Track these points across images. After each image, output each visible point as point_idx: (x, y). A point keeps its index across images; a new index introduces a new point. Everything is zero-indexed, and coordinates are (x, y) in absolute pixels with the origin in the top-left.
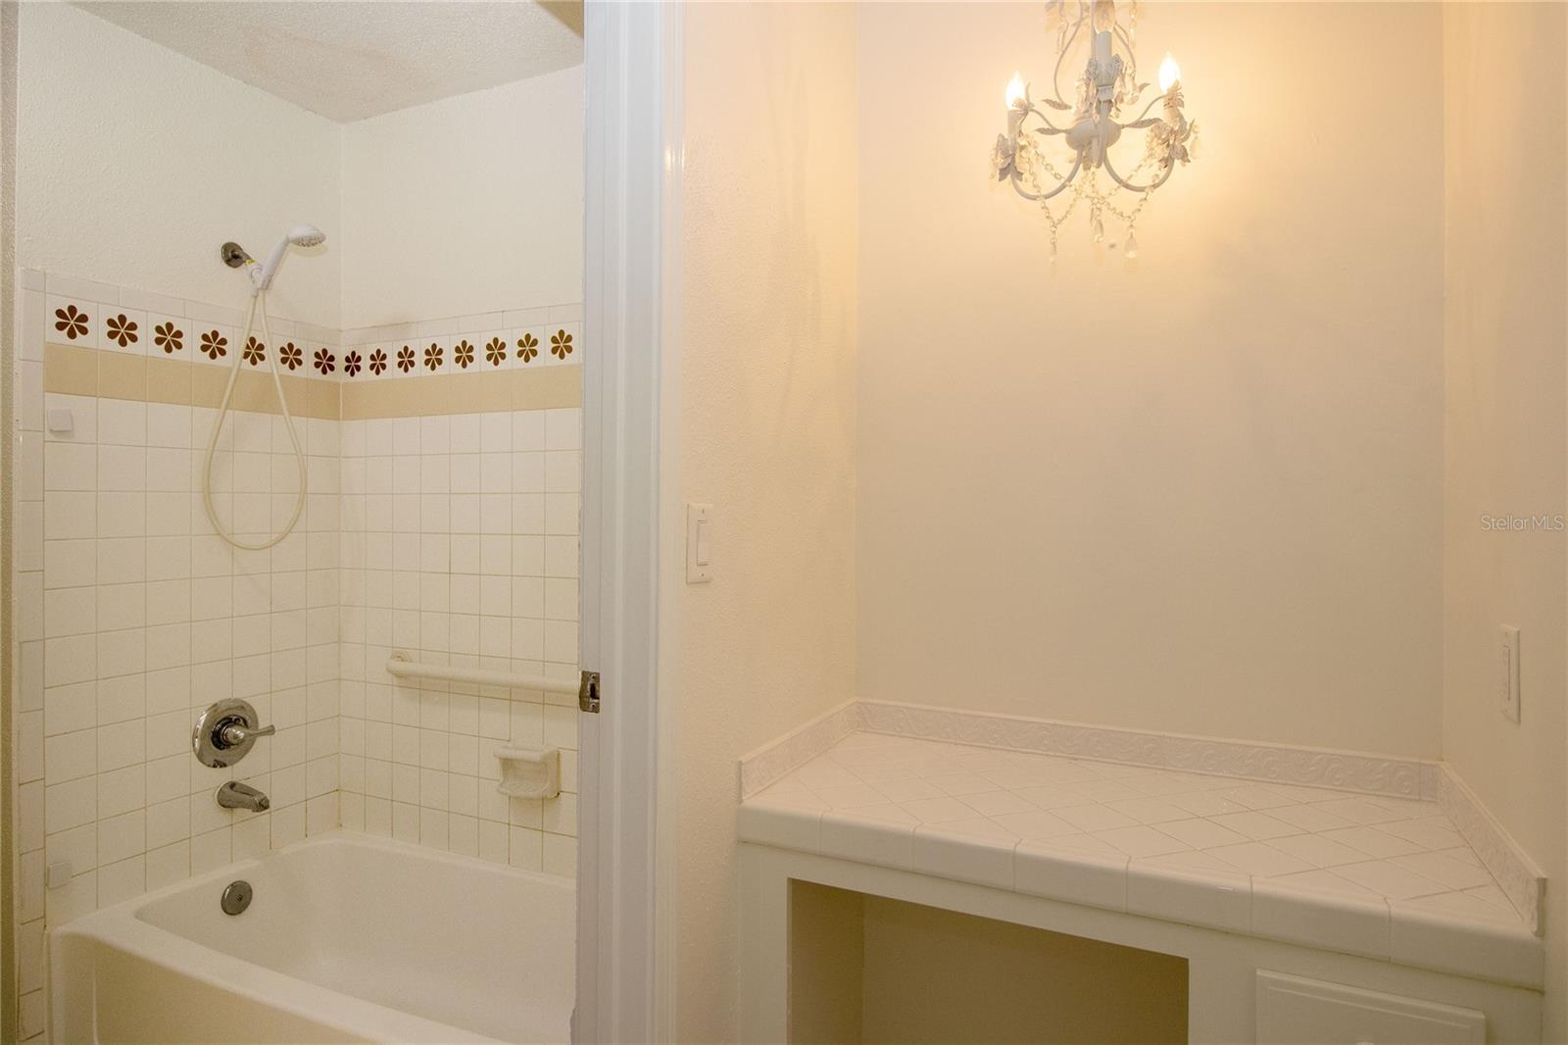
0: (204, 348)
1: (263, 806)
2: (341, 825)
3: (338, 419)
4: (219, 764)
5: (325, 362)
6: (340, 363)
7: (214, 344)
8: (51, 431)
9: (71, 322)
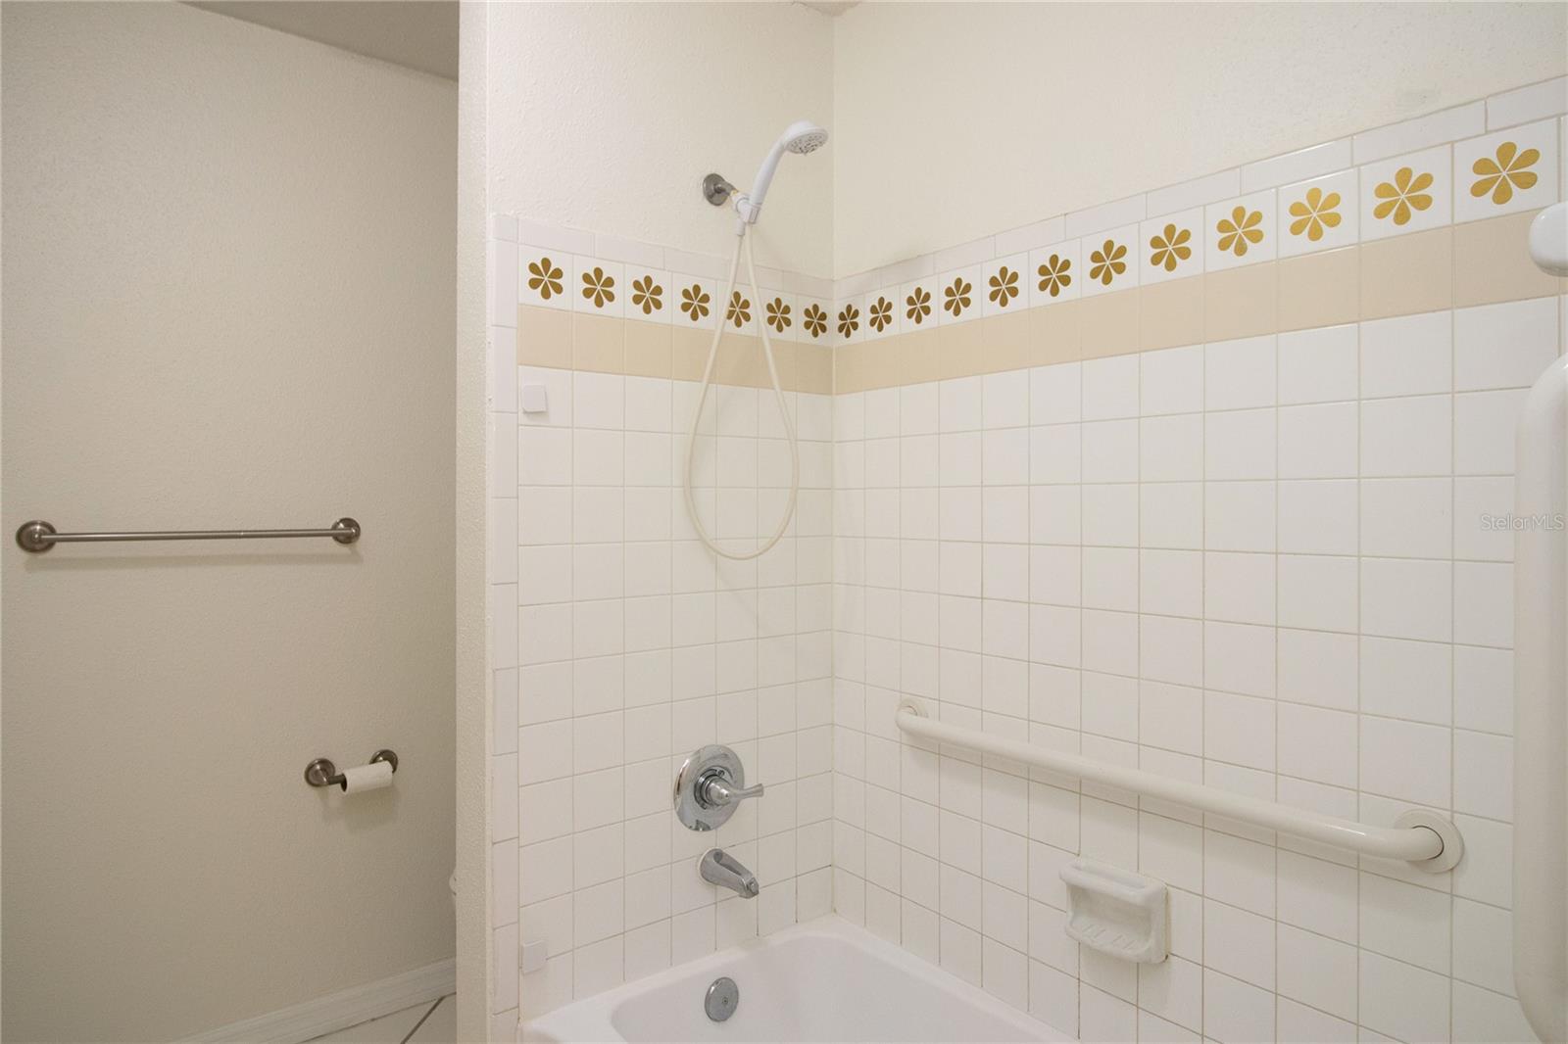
0: (685, 307)
1: (750, 890)
2: (835, 911)
3: (829, 393)
4: (700, 826)
5: (816, 321)
6: (832, 322)
7: (695, 302)
8: (525, 412)
9: (545, 278)
